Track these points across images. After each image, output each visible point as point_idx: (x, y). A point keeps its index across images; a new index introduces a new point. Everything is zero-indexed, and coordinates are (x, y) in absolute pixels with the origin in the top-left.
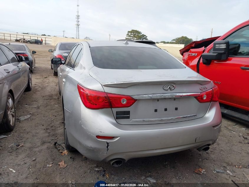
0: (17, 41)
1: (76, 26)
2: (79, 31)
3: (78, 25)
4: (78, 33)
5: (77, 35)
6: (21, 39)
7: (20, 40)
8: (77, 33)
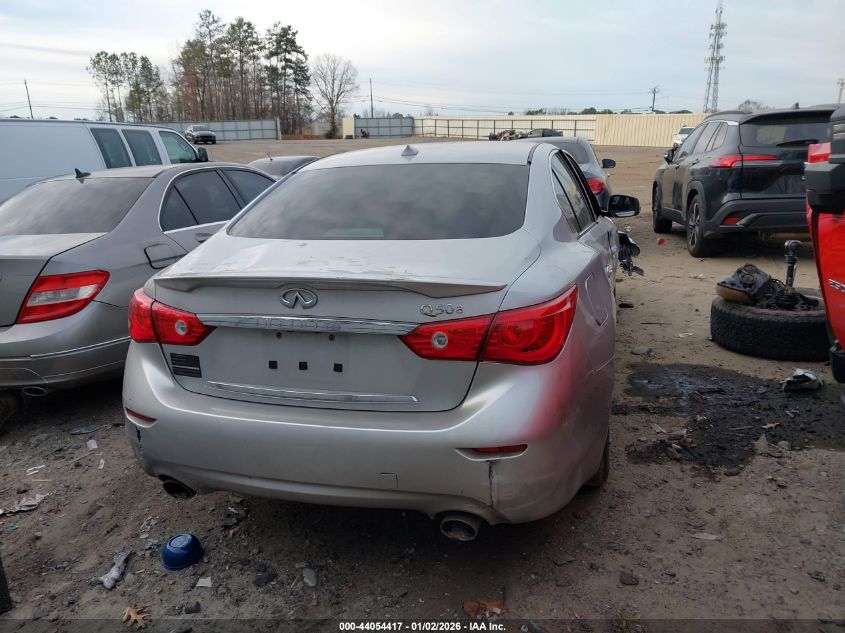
0: (493, 138)
1: (708, 65)
2: (716, 83)
3: (716, 61)
4: (716, 91)
5: (710, 98)
6: (504, 133)
7: (501, 135)
8: (711, 91)
